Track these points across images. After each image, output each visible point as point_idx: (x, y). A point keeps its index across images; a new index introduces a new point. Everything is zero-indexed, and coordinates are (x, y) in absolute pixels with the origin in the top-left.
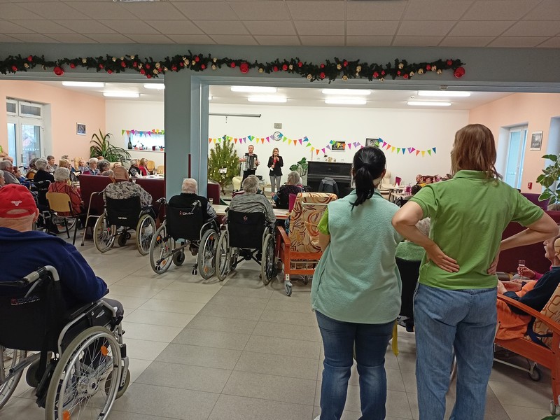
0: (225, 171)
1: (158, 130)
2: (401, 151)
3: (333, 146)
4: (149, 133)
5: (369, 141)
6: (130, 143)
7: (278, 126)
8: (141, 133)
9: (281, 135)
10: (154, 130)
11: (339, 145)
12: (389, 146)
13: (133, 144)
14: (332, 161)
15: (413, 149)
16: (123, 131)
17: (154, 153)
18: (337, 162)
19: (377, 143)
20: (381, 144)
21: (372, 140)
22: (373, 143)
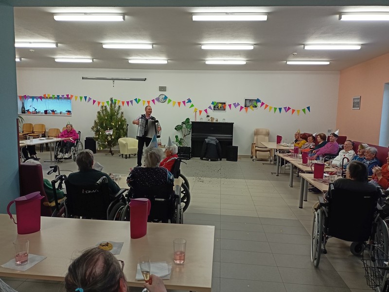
0: (111, 132)
2: (278, 110)
4: (41, 98)
6: (23, 107)
7: (163, 89)
8: (33, 98)
9: (166, 98)
10: (45, 95)
12: (267, 106)
13: (26, 109)
14: (215, 121)
15: (289, 108)
17: (46, 117)
18: (219, 121)
19: (255, 103)
20: (259, 104)
21: (251, 100)
22: (251, 103)
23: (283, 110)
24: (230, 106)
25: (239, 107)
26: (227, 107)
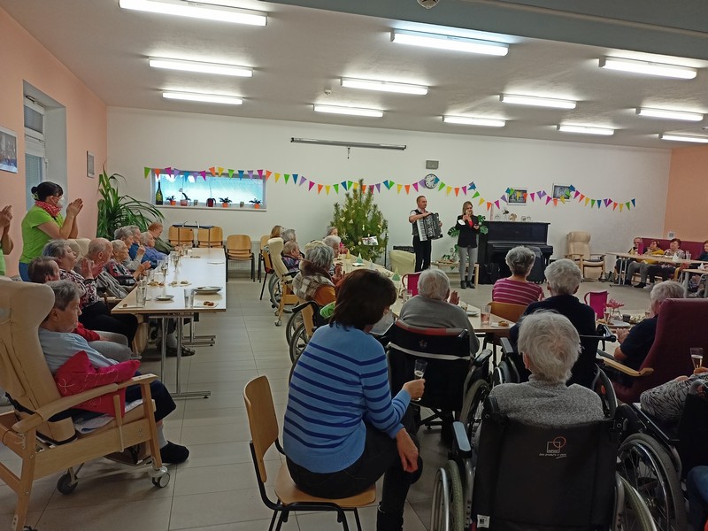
1: (220, 169)
2: (596, 203)
3: (510, 197)
4: (204, 174)
5: (558, 189)
8: (186, 173)
9: (437, 180)
10: (213, 169)
11: (519, 195)
12: (582, 197)
13: (166, 196)
15: (610, 201)
16: (147, 169)
17: (210, 212)
20: (573, 194)
21: (562, 188)
22: (564, 192)
23: (603, 203)
25: (545, 198)
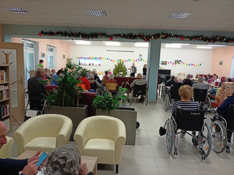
0: (122, 73)
1: (92, 57)
2: (188, 65)
3: (162, 63)
4: (88, 58)
5: (176, 61)
6: (80, 62)
7: (141, 55)
8: (85, 58)
9: (142, 59)
10: (90, 57)
11: (164, 63)
12: (184, 63)
13: (81, 63)
14: (163, 69)
15: (193, 64)
16: (77, 57)
17: (90, 66)
18: (165, 69)
19: (179, 62)
20: (181, 62)
21: (177, 61)
22: (178, 62)
23: (190, 65)
24: (169, 63)
25: (172, 64)
26: (167, 63)
